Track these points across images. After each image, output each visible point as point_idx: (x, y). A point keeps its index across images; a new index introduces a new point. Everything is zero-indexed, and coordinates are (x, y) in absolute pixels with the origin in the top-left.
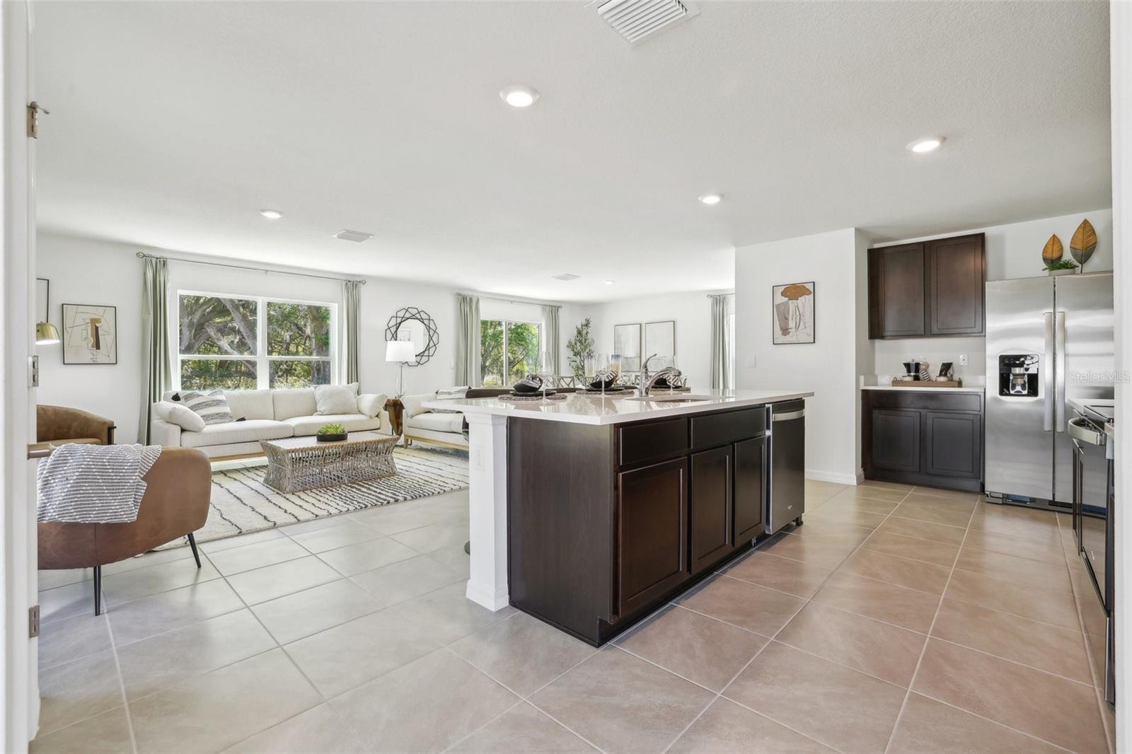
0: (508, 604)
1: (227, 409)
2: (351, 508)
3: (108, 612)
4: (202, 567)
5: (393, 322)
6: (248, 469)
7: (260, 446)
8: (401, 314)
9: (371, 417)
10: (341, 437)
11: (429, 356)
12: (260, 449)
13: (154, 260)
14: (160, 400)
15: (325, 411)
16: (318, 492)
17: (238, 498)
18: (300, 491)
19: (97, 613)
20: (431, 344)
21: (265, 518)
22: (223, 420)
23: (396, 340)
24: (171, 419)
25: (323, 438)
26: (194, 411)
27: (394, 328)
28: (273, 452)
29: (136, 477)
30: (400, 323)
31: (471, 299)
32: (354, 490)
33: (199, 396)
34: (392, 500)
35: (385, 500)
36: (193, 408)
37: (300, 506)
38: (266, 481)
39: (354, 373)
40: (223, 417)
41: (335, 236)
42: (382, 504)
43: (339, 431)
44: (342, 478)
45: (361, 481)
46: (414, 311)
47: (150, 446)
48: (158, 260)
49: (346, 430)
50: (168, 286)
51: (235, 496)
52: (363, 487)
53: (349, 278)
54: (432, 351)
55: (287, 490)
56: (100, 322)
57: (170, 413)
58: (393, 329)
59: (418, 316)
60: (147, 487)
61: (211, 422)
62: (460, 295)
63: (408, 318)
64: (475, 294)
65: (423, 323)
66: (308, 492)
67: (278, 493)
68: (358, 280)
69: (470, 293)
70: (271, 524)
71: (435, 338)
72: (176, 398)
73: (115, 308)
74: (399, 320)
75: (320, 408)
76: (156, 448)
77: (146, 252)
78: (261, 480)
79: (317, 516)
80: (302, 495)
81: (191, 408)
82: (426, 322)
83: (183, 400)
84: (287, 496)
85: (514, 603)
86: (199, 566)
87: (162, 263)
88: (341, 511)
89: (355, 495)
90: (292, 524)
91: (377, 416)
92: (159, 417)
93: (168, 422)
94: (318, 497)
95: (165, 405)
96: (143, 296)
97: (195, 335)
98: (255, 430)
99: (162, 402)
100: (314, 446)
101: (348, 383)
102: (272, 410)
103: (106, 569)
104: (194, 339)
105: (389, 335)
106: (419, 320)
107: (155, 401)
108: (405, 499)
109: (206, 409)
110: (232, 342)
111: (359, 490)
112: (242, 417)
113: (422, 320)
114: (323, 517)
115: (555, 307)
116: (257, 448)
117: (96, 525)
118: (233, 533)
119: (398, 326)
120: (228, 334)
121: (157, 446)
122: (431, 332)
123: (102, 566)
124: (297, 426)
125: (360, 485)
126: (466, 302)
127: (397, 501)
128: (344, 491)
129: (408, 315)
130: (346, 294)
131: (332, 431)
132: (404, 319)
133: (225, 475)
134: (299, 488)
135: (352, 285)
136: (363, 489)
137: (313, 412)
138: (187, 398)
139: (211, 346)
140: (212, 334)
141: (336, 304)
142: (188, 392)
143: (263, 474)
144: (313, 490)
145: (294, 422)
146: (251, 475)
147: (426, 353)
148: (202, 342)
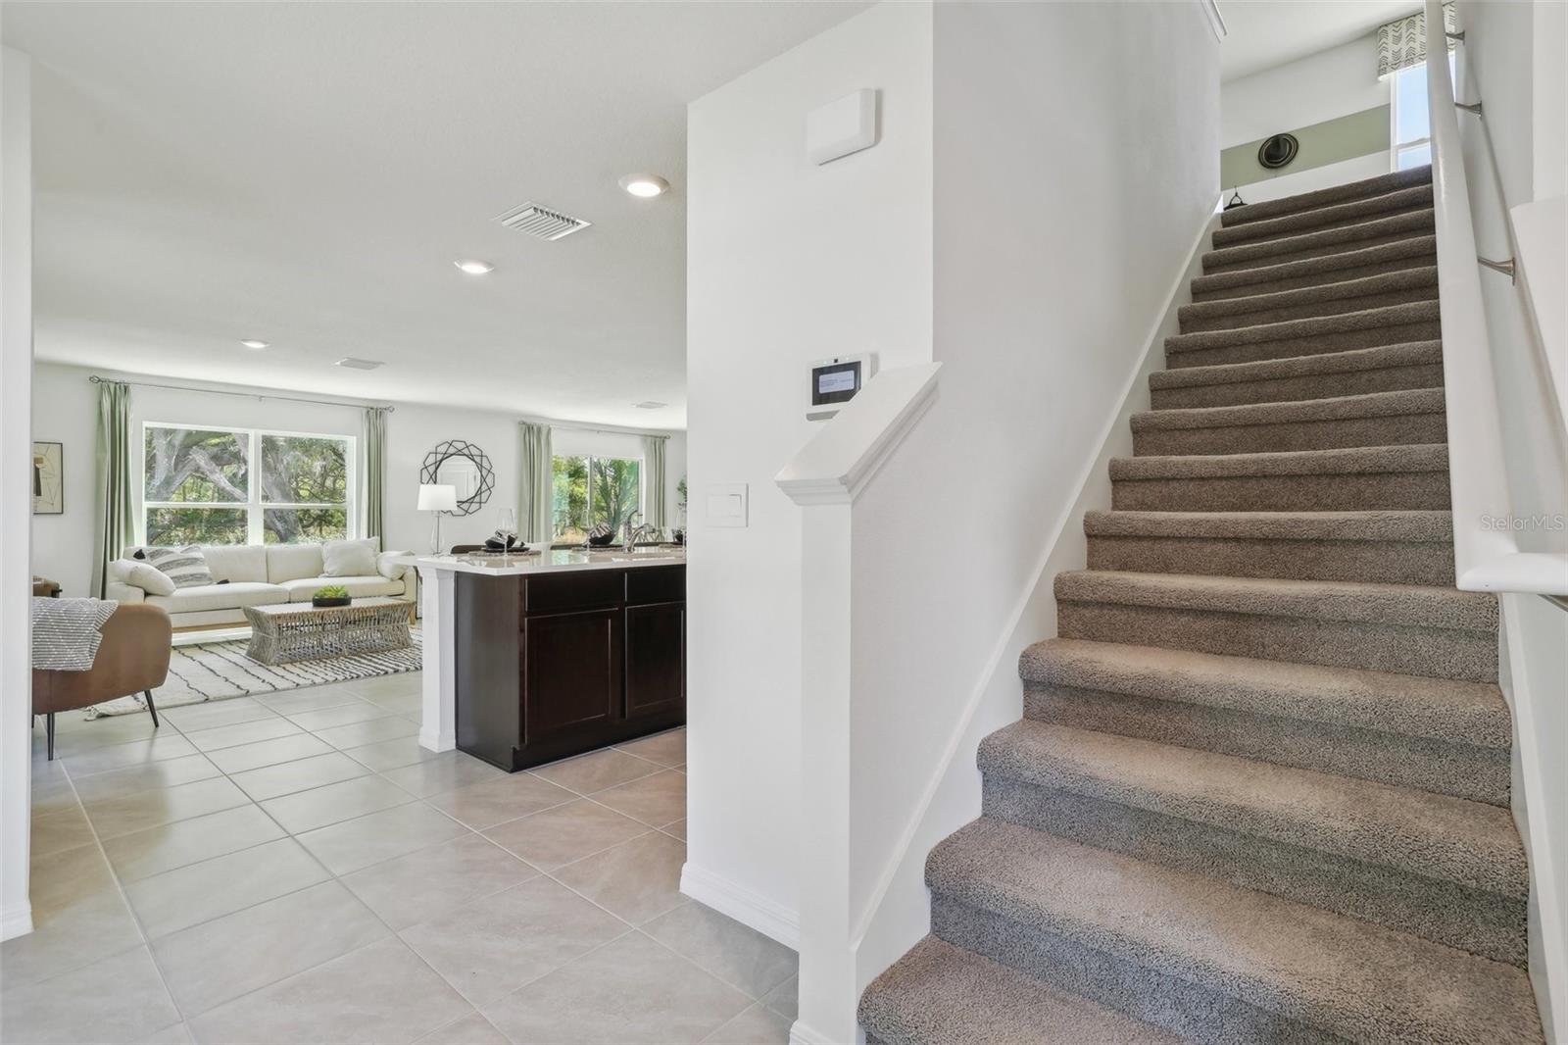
0: (454, 748)
1: (206, 570)
2: (340, 678)
3: (60, 758)
4: (160, 728)
5: (431, 459)
6: (230, 643)
7: (243, 613)
8: (442, 449)
9: (392, 580)
10: (344, 601)
11: (480, 503)
12: (244, 619)
13: (112, 386)
14: (118, 558)
15: (334, 571)
16: (308, 664)
17: (211, 670)
18: (287, 663)
19: (50, 758)
20: (484, 487)
21: (238, 687)
22: (197, 583)
23: (435, 483)
24: (131, 580)
25: (319, 602)
26: (162, 571)
27: (433, 467)
28: (256, 619)
29: (92, 628)
30: (441, 461)
31: (539, 430)
32: (353, 662)
33: (169, 553)
34: (391, 671)
35: (382, 670)
36: (161, 567)
37: (283, 677)
38: (249, 654)
39: (376, 524)
40: (198, 579)
41: (338, 363)
42: (378, 674)
43: (340, 595)
44: (341, 650)
45: (365, 653)
46: (461, 446)
47: (104, 601)
48: (118, 386)
49: (350, 595)
50: (131, 417)
51: (208, 669)
52: (365, 658)
53: (371, 405)
54: (484, 496)
55: (272, 661)
56: (42, 463)
57: (131, 573)
58: (432, 469)
59: (466, 451)
60: (104, 638)
61: (184, 584)
62: (524, 423)
63: (452, 455)
64: (545, 423)
65: (473, 460)
66: (298, 664)
67: (260, 665)
68: (384, 406)
69: (538, 422)
70: (244, 692)
71: (489, 480)
72: (139, 555)
73: (62, 444)
74: (439, 457)
75: (327, 568)
76: (112, 603)
77: (102, 376)
78: (244, 653)
79: (298, 685)
80: (288, 666)
81: (159, 568)
82: (478, 459)
83: (147, 558)
84: (270, 668)
85: (459, 747)
86: (157, 725)
87: (123, 389)
88: (327, 681)
89: (351, 666)
90: (268, 692)
91: (401, 578)
92: (117, 579)
93: (128, 585)
94: (306, 669)
95: (124, 564)
96: (98, 430)
97: (176, 465)
98: (239, 595)
99: (122, 560)
100: (311, 610)
101: (369, 537)
102: (265, 571)
103: (60, 717)
104: (175, 470)
105: (426, 476)
106: (467, 456)
107: (112, 559)
108: (407, 670)
109: (179, 569)
110: (235, 475)
111: (359, 662)
112: (225, 579)
113: (471, 457)
114: (305, 686)
115: (661, 437)
116: (240, 616)
117: (51, 672)
118: (198, 700)
119: (438, 464)
120: (229, 463)
121: (114, 601)
122: (484, 473)
123: (56, 714)
124: (293, 590)
125: (361, 657)
126: (532, 433)
127: (396, 671)
128: (342, 663)
129: (452, 450)
130: (367, 424)
131: (330, 595)
132: (446, 456)
133: (200, 648)
134: (286, 660)
135: (376, 413)
136: (363, 661)
137: (318, 572)
138: (153, 555)
139: (202, 479)
140: (202, 463)
141: (355, 438)
142: (155, 548)
143: (246, 647)
144: (305, 663)
145: (290, 586)
146: (233, 648)
147: (477, 499)
148: (188, 473)
